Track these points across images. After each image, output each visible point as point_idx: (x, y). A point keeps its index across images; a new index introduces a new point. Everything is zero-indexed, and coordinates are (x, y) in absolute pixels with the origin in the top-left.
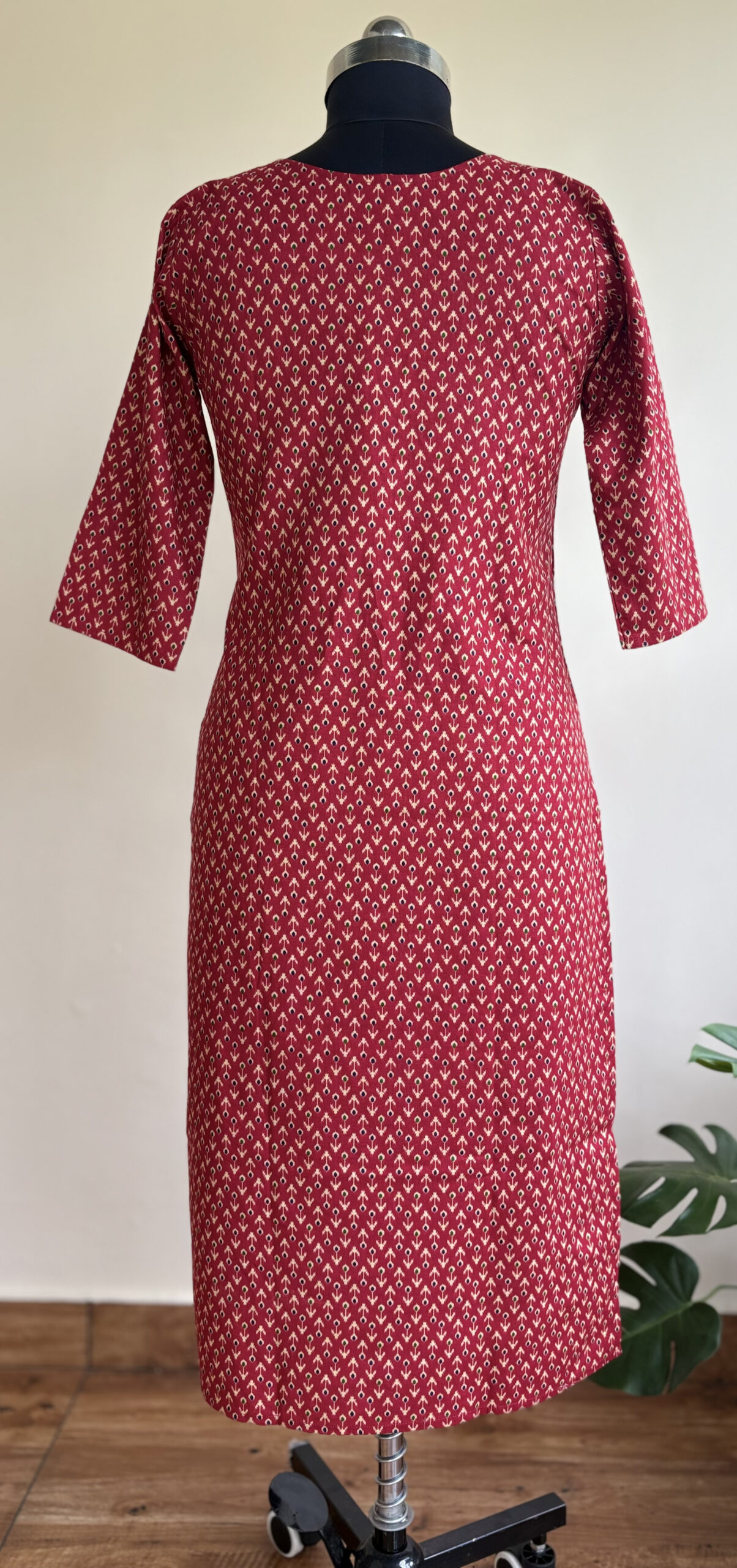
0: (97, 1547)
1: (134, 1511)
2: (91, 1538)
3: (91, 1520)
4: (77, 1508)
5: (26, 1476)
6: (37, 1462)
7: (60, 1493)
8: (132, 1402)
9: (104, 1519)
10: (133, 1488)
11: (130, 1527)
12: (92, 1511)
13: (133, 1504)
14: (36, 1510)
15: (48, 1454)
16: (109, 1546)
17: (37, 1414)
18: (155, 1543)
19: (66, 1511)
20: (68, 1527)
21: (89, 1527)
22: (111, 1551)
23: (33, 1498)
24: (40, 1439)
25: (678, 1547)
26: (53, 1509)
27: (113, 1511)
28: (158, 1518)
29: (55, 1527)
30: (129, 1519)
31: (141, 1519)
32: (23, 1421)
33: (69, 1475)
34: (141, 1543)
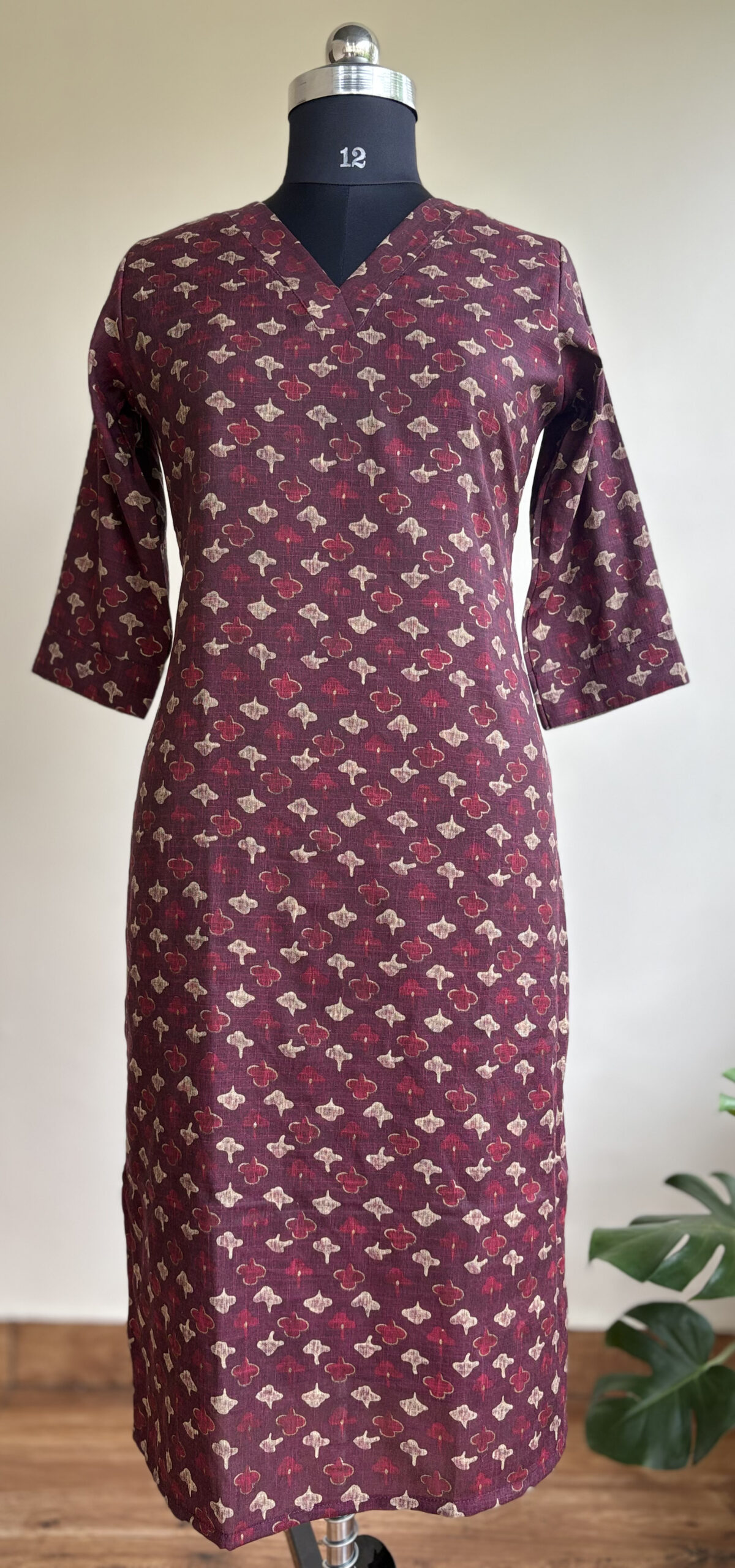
0: (9, 1560)
1: (46, 1525)
2: (4, 1550)
3: (3, 1534)
8: (52, 1418)
9: (16, 1532)
10: (48, 1501)
11: (41, 1540)
12: (6, 1524)
13: (46, 1518)
16: (20, 1559)
18: (64, 1556)
27: (26, 1524)
28: (68, 1531)
30: (41, 1532)
31: (53, 1533)
34: (49, 1557)
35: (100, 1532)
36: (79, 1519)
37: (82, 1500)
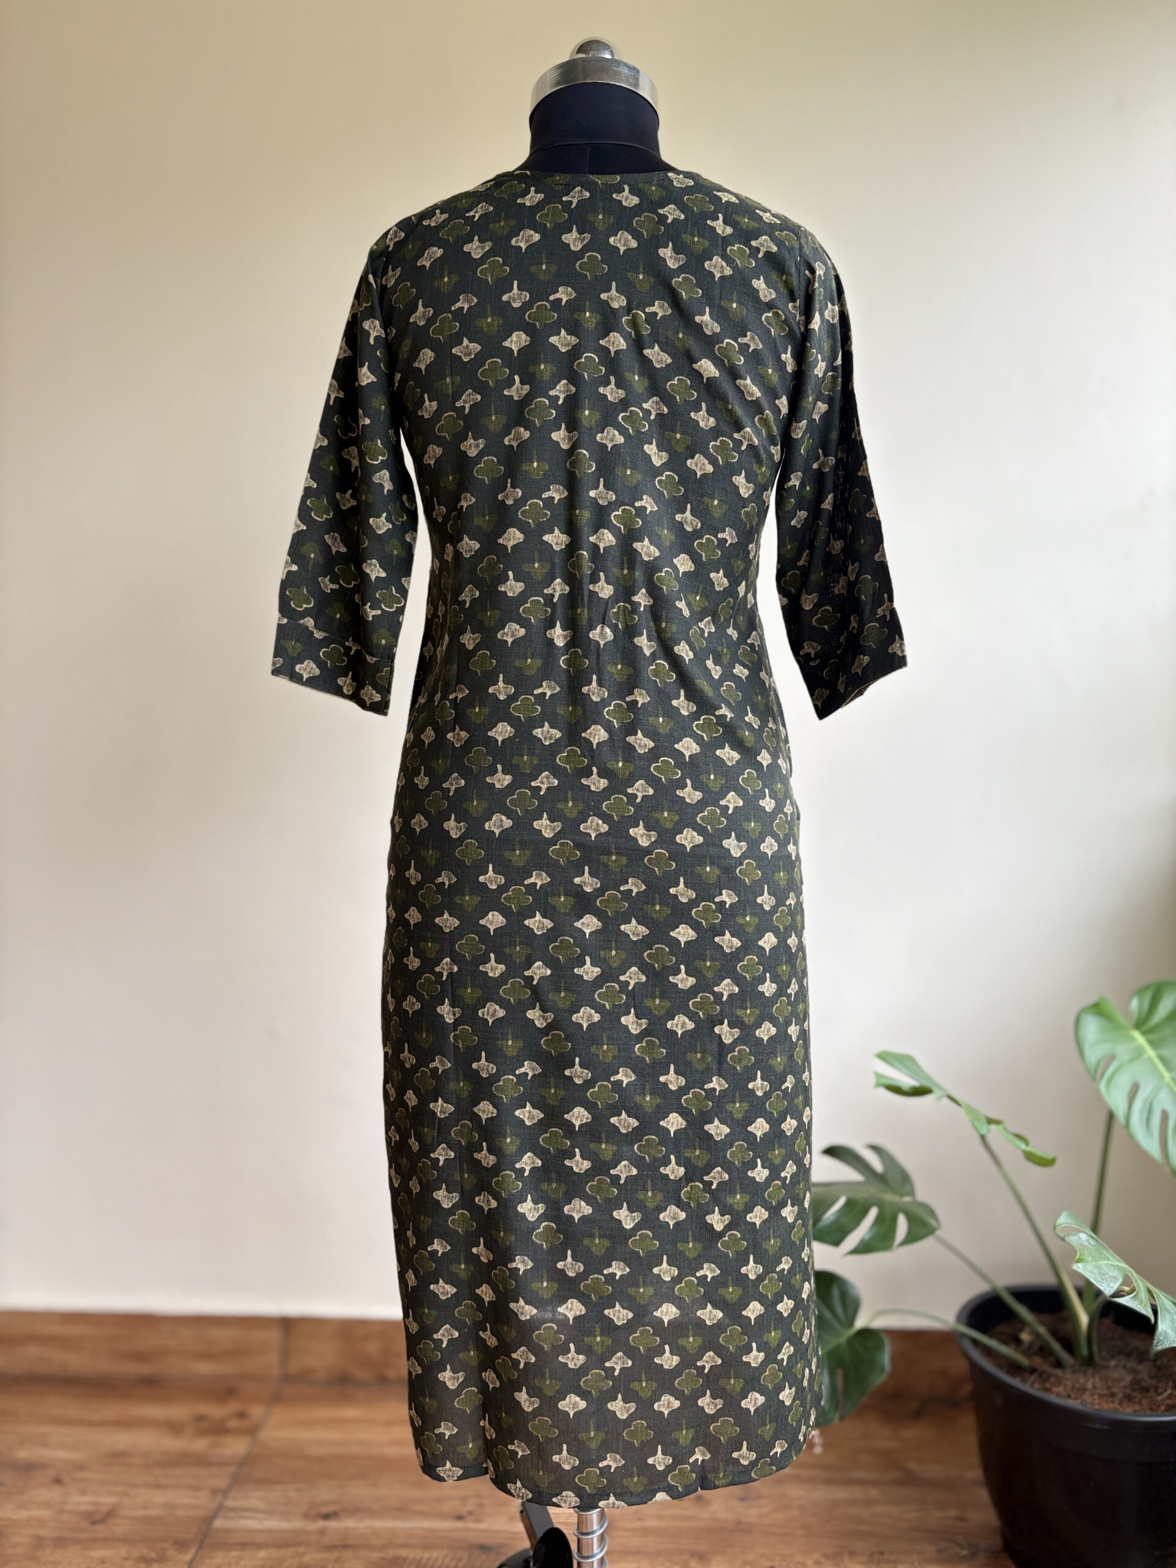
0: (291, 1551)
1: (326, 1517)
2: (285, 1541)
3: (284, 1525)
4: (270, 1513)
5: (222, 1483)
6: (232, 1470)
7: (255, 1498)
9: (297, 1524)
10: (325, 1494)
11: (322, 1532)
12: (286, 1515)
13: (325, 1510)
14: (232, 1514)
15: (245, 1461)
16: (302, 1549)
17: (234, 1423)
18: (346, 1547)
19: (260, 1516)
20: (262, 1531)
21: (282, 1531)
22: (303, 1554)
23: (230, 1503)
24: (236, 1447)
25: (852, 1554)
26: (247, 1514)
27: (306, 1516)
28: (349, 1523)
29: (251, 1531)
30: (321, 1524)
31: (332, 1524)
32: (219, 1429)
33: (264, 1482)
34: (330, 1548)
35: (378, 1524)
36: (356, 1511)
37: (360, 1492)
